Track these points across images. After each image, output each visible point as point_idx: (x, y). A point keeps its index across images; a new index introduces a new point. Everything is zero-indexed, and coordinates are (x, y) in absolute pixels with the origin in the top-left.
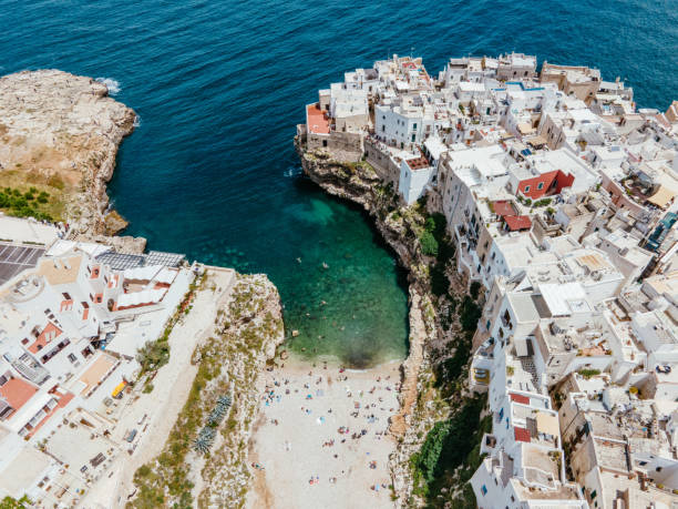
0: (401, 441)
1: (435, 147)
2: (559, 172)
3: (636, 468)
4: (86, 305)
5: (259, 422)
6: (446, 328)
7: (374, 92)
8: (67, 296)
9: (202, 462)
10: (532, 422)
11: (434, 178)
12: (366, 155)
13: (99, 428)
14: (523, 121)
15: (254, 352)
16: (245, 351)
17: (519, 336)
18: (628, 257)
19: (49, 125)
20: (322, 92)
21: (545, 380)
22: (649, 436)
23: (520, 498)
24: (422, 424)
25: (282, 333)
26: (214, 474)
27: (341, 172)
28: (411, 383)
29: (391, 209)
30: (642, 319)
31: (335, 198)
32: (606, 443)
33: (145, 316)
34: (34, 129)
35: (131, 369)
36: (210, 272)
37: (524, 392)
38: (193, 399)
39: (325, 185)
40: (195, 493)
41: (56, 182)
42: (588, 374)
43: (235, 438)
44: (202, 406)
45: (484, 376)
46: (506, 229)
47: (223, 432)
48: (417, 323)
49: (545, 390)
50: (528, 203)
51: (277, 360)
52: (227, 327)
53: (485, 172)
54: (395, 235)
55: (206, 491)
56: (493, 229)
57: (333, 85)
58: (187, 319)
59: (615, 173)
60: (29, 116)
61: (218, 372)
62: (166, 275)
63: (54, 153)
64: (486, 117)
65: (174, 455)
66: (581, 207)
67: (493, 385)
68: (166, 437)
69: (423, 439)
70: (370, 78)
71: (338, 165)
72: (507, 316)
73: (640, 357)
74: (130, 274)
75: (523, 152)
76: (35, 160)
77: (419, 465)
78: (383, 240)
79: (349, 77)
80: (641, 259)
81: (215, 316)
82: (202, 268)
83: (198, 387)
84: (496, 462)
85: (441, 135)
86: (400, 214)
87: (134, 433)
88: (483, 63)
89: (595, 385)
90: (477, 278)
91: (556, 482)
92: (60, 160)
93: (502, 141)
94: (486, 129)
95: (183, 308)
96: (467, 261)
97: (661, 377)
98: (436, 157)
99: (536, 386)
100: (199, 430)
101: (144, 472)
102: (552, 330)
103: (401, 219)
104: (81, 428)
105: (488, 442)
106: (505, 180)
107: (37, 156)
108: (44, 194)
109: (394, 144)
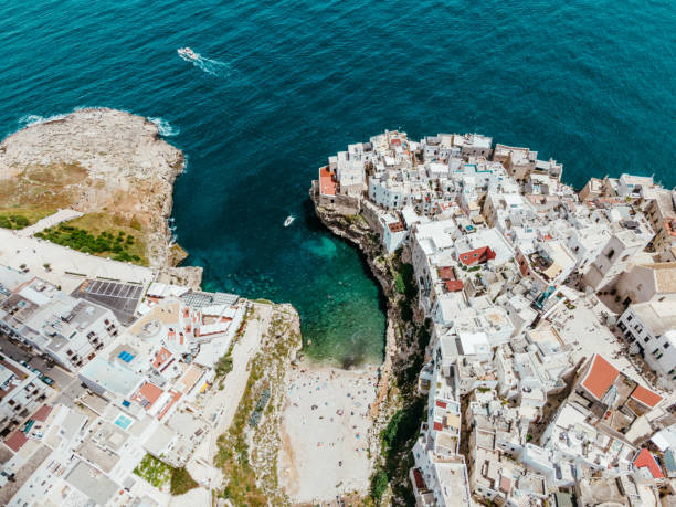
0: (375, 421)
1: (410, 215)
2: (488, 248)
3: (497, 448)
4: (181, 334)
5: (286, 405)
6: (409, 345)
7: (369, 161)
8: (171, 330)
9: (253, 432)
10: (445, 419)
11: (407, 238)
12: (362, 211)
13: (196, 413)
14: (472, 200)
15: (282, 357)
16: (277, 358)
17: (446, 363)
18: (521, 315)
19: (121, 170)
20: (332, 159)
21: (458, 393)
22: (509, 431)
23: (432, 462)
24: (389, 411)
25: (300, 343)
26: (260, 440)
27: (343, 221)
28: (384, 381)
29: (378, 254)
30: (520, 357)
31: (339, 237)
32: (484, 433)
33: (216, 340)
34: (109, 173)
35: (211, 375)
36: (256, 307)
37: (445, 400)
38: (247, 393)
39: (331, 228)
40: (249, 451)
41: (135, 224)
42: (483, 390)
43: (272, 417)
44: (252, 397)
45: (427, 384)
46: (446, 289)
47: (266, 414)
48: (391, 339)
49: (458, 398)
50: (465, 269)
51: (298, 363)
52: (267, 343)
53: (439, 244)
54: (380, 273)
55: (256, 450)
56: (438, 289)
57: (339, 154)
58: (242, 340)
59: (527, 248)
60: (102, 159)
61: (262, 374)
62: (229, 312)
63: (129, 197)
64: (447, 193)
65: (237, 429)
66: (499, 275)
67: (431, 391)
68: (233, 417)
69: (389, 420)
70: (367, 150)
71: (341, 216)
72: (439, 351)
73: (515, 381)
74: (205, 311)
75: (468, 228)
76: (116, 204)
77: (385, 437)
78: (372, 273)
79: (351, 148)
80: (530, 315)
81: (260, 338)
82: (251, 303)
83: (250, 385)
84: (424, 441)
85: (413, 204)
86: (383, 259)
87: (215, 415)
88: (452, 140)
89: (487, 397)
90: (428, 316)
91: (453, 454)
92: (135, 204)
93: (454, 216)
94: (446, 204)
95: (240, 332)
96: (423, 303)
97: (524, 395)
98: (409, 225)
99: (454, 395)
100: (251, 413)
101: (221, 439)
102: (465, 363)
103: (384, 262)
104: (187, 413)
105: (424, 427)
106: (452, 250)
107: (117, 200)
108: (130, 237)
109: (382, 206)
